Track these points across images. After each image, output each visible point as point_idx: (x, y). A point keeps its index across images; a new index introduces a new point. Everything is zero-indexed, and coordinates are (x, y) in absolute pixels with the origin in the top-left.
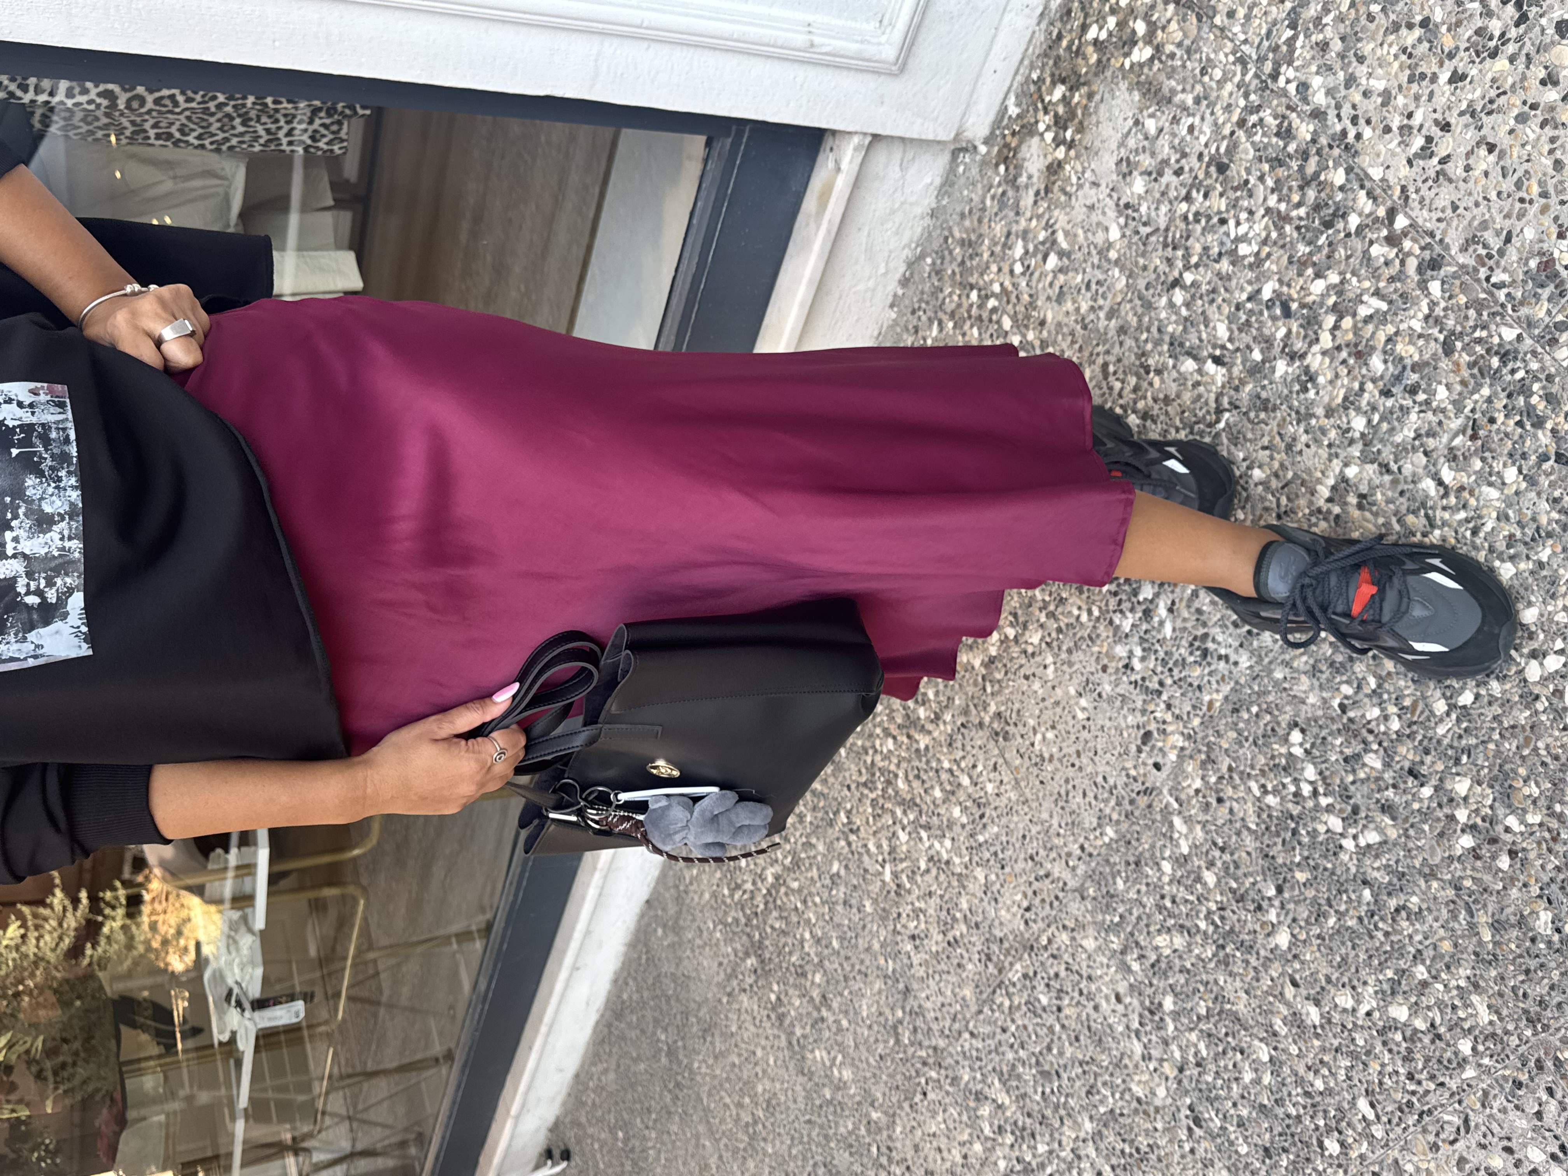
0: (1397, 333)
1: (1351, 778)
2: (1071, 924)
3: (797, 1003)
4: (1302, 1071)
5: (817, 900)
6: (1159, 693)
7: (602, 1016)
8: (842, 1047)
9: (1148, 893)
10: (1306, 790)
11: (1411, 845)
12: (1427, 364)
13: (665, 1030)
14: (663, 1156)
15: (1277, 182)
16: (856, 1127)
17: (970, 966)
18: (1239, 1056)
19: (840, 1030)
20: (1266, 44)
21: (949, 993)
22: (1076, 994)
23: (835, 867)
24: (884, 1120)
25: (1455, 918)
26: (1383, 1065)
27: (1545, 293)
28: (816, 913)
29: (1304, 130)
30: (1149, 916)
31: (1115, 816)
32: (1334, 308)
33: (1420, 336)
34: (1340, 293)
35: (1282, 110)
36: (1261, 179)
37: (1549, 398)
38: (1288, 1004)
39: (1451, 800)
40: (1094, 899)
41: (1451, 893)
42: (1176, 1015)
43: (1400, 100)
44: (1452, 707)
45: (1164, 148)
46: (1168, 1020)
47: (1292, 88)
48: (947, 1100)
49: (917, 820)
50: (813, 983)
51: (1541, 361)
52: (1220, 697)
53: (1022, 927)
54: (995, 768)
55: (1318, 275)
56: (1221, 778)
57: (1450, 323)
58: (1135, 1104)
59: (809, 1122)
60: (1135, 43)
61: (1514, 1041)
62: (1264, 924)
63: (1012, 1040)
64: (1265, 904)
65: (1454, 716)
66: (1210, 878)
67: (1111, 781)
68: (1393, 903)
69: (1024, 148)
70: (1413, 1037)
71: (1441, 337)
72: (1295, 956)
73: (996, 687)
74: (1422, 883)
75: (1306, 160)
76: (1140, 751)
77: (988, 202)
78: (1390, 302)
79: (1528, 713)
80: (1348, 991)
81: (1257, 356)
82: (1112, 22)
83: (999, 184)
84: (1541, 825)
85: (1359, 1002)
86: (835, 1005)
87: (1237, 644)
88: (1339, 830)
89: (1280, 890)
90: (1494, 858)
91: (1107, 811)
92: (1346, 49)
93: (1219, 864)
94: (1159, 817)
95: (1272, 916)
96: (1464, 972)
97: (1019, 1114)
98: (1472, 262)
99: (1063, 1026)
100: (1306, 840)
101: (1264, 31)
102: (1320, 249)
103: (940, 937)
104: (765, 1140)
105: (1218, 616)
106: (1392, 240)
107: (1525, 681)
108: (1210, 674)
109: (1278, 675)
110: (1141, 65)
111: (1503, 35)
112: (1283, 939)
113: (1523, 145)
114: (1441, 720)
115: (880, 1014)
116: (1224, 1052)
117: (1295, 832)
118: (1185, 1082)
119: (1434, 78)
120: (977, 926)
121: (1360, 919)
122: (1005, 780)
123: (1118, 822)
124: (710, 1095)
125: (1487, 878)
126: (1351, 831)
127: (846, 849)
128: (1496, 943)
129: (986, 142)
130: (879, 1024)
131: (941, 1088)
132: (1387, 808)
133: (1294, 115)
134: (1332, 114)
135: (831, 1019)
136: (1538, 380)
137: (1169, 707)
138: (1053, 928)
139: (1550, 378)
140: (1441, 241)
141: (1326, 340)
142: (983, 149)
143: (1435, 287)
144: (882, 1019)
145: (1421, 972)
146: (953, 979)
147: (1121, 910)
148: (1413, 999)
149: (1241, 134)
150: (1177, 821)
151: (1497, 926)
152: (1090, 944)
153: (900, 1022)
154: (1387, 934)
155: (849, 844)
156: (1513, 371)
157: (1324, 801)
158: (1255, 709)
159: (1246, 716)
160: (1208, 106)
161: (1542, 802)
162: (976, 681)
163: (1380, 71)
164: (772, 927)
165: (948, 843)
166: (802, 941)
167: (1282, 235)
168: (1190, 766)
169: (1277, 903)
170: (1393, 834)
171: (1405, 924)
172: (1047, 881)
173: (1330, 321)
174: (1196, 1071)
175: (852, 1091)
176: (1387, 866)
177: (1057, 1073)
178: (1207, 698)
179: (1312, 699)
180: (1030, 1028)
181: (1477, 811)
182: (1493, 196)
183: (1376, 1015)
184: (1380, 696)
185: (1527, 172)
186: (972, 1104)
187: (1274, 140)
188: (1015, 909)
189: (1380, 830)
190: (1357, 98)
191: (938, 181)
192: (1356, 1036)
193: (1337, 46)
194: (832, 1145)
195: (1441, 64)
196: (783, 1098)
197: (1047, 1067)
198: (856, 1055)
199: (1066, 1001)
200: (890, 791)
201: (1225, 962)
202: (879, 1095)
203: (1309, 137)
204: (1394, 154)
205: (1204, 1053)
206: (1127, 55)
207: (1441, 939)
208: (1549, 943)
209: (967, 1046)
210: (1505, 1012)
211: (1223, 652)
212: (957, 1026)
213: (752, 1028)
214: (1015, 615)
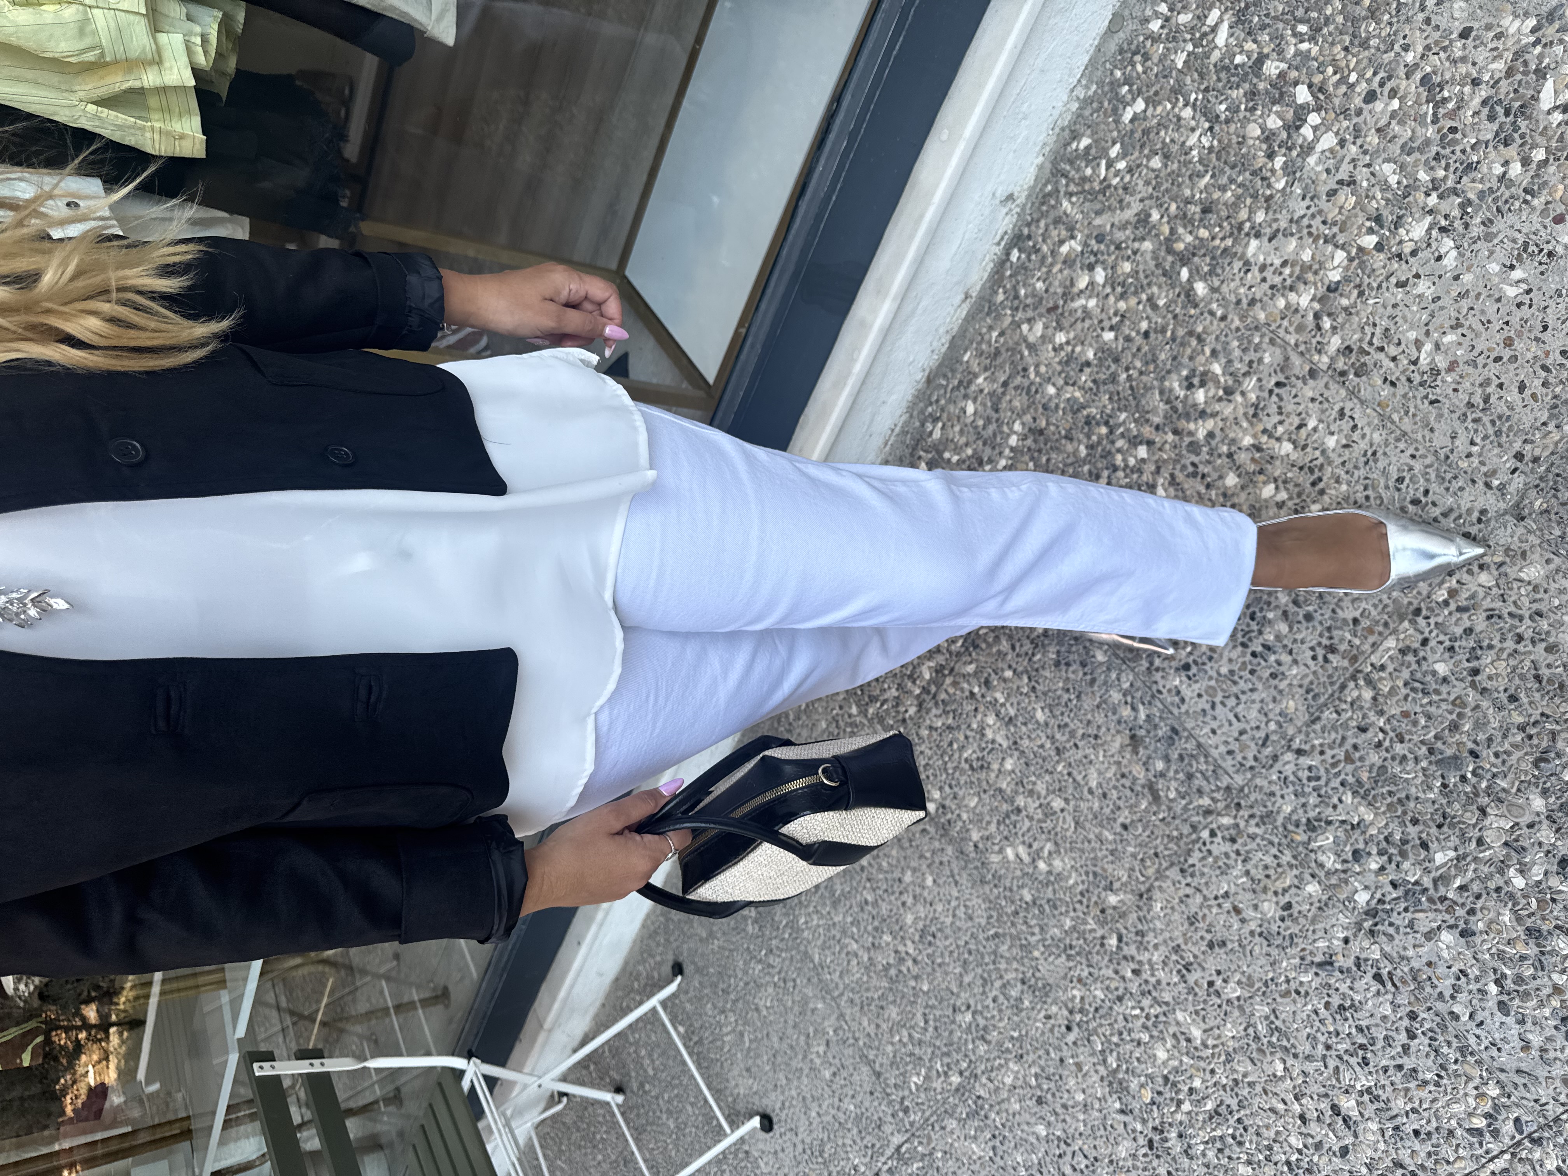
8: (1053, 836)
16: (1080, 923)
17: (1295, 671)
19: (1049, 814)
21: (1253, 714)
22: (1510, 644)
24: (1131, 900)
48: (1253, 846)
50: (1001, 772)
54: (1341, 416)
59: (996, 935)
63: (1381, 736)
73: (1342, 318)
86: (1041, 787)
97: (1393, 826)
99: (1483, 691)
104: (917, 977)
124: (825, 948)
130: (1122, 788)
131: (1239, 833)
135: (1033, 806)
144: (1126, 781)
146: (1262, 695)
152: (1536, 571)
153: (1161, 775)
166: (982, 729)
177: (1474, 754)
180: (1416, 712)
186: (1301, 838)
194: (1036, 954)
196: (949, 920)
197: (1449, 752)
198: (1078, 837)
199: (1487, 658)
202: (1121, 873)
209: (1289, 769)
212: (1268, 751)
214: (1378, 219)
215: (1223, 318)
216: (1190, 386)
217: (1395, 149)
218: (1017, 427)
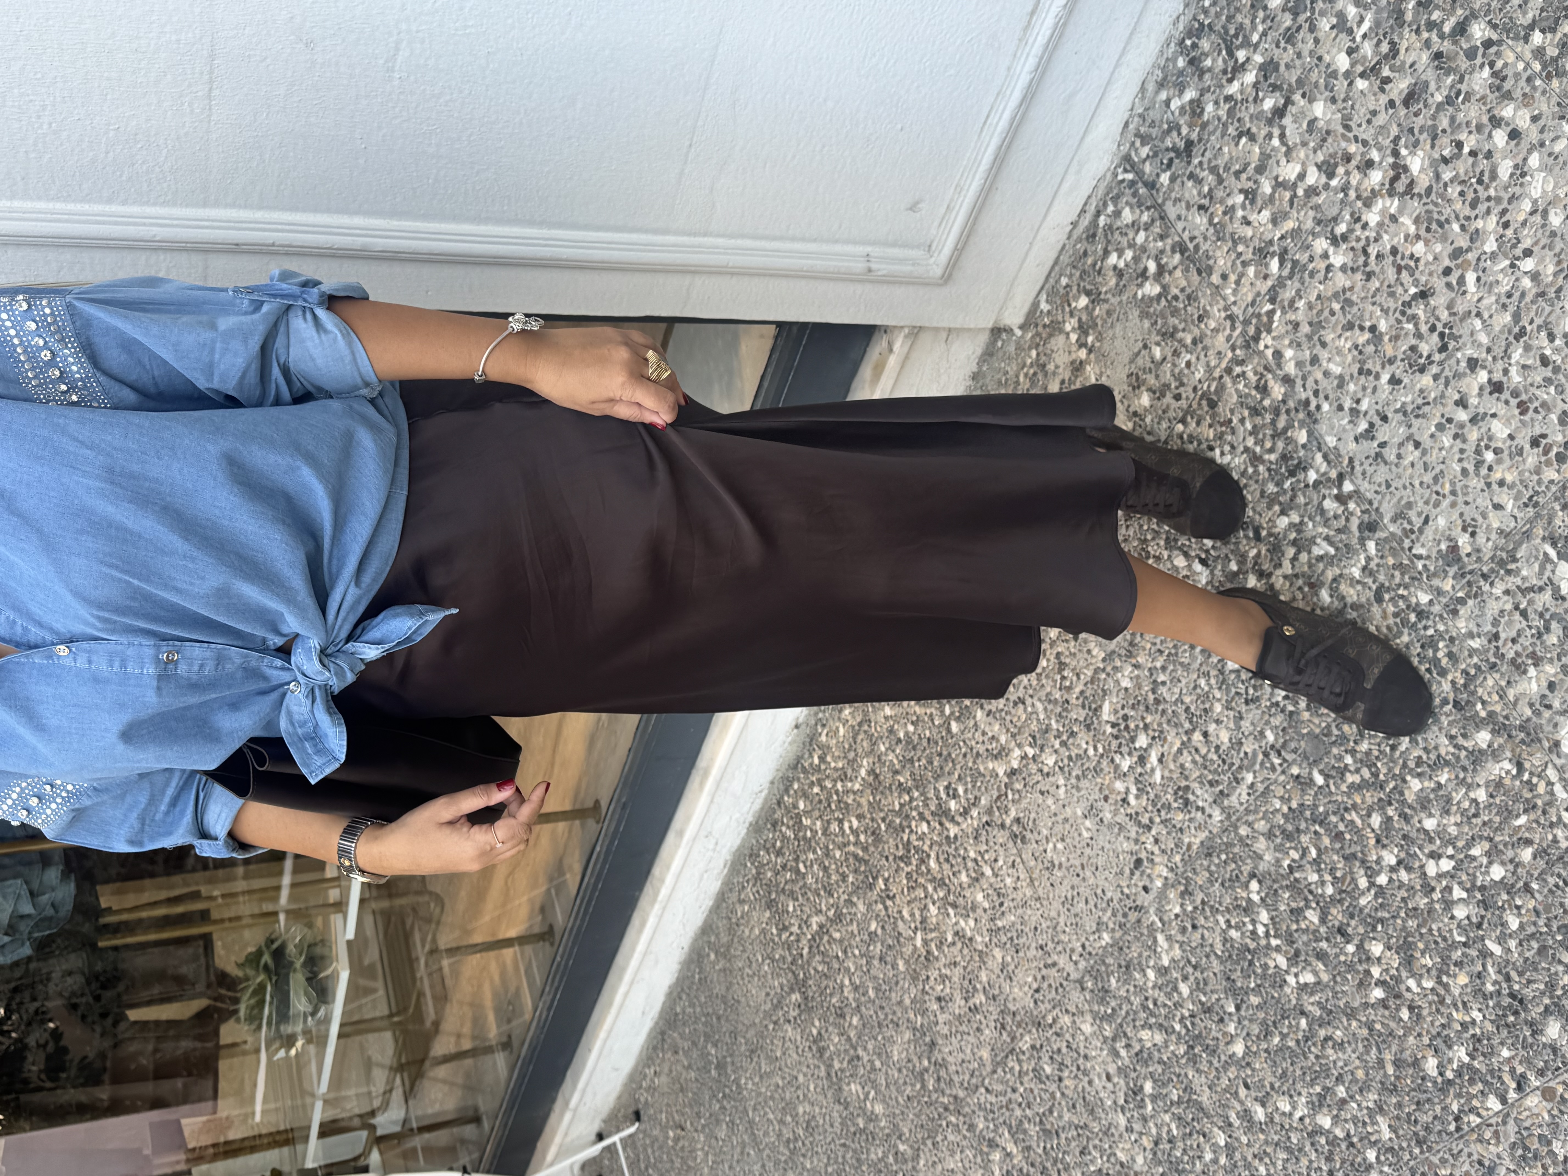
0: (1341, 575)
1: (1294, 927)
2: (1073, 1009)
3: (836, 1040)
4: (1250, 1158)
5: (857, 952)
6: (1149, 829)
7: (657, 1023)
8: (875, 1085)
9: (1135, 993)
10: (1261, 930)
11: (1338, 989)
12: (1362, 606)
13: (715, 1045)
14: (710, 1157)
15: (1255, 427)
16: (885, 1156)
17: (987, 1032)
18: (1201, 1139)
19: (873, 1069)
20: (1250, 310)
21: (968, 1051)
22: (1074, 1069)
23: (873, 926)
24: (910, 1152)
25: (1368, 1053)
26: (1311, 1162)
27: (1452, 571)
28: (855, 963)
29: (1278, 391)
30: (1135, 1013)
31: (1111, 925)
32: (1294, 543)
33: (1358, 582)
34: (1299, 531)
35: (1260, 369)
36: (1242, 421)
37: (1450, 655)
38: (1241, 1103)
39: (1368, 959)
40: (1092, 991)
41: (1365, 1032)
42: (1154, 1098)
43: (1352, 387)
44: (1372, 884)
45: (1166, 375)
46: (1147, 1101)
47: (1269, 353)
48: (964, 1143)
49: (946, 897)
50: (850, 1024)
51: (1446, 624)
52: (1198, 841)
53: (1032, 1005)
54: (1013, 866)
55: (1283, 513)
56: (1196, 908)
57: (1381, 578)
58: (1118, 1167)
59: (844, 1145)
60: (1147, 278)
61: (1407, 1157)
62: (1225, 1034)
63: (1020, 1099)
64: (1226, 1017)
65: (1373, 892)
66: (1184, 989)
67: (1109, 894)
68: (1322, 1033)
69: (1053, 341)
70: (1333, 1142)
71: (1374, 587)
72: (1248, 1064)
73: (1017, 796)
74: (1344, 1020)
75: (1278, 415)
76: (1132, 874)
77: (1021, 379)
78: (1337, 549)
79: (1426, 900)
80: (1287, 1098)
81: (1234, 567)
82: (1129, 254)
83: (1032, 365)
84: (1432, 989)
85: (1294, 1108)
86: (870, 1046)
87: (1210, 800)
88: (1285, 967)
89: (1238, 1008)
90: (1398, 1009)
91: (1105, 919)
92: (1314, 333)
93: (1192, 979)
94: (1146, 932)
95: (1231, 1028)
96: (1373, 1096)
97: (1024, 1163)
98: (1399, 532)
99: (1063, 1094)
100: (1259, 971)
101: (1250, 299)
102: (1285, 492)
103: (963, 1002)
104: (804, 1156)
105: (1198, 774)
106: (1341, 499)
107: (1425, 874)
108: (1190, 820)
109: (1243, 831)
110: (1151, 299)
111: (1429, 357)
112: (1239, 1048)
113: (1441, 449)
114: (1363, 893)
115: (909, 1061)
116: (1190, 1134)
117: (1251, 963)
118: (1159, 1154)
119: (1377, 377)
120: (994, 998)
121: (1298, 1041)
122: (1022, 877)
123: (1113, 930)
124: (755, 1109)
125: (1393, 1025)
126: (1294, 970)
127: (883, 913)
128: (1398, 1078)
129: (1021, 327)
130: (908, 1069)
131: (959, 1131)
132: (1321, 956)
133: (1270, 376)
134: (1299, 382)
135: (866, 1059)
136: (1444, 639)
137: (1156, 841)
138: (1057, 1010)
139: (1452, 640)
140: (1377, 509)
141: (1287, 568)
142: (1019, 333)
143: (1371, 546)
144: (910, 1065)
145: (1341, 1091)
146: (971, 1039)
147: (1113, 1004)
148: (1335, 1112)
149: (1227, 380)
150: (1160, 938)
151: (1398, 1063)
152: (1087, 1028)
153: (926, 1070)
154: (1317, 1057)
155: (886, 908)
156: (1425, 628)
157: (1274, 942)
158: (1224, 857)
159: (1217, 861)
160: (1203, 349)
161: (1434, 972)
162: (999, 787)
163: (1338, 359)
164: (815, 969)
165: (972, 923)
166: (842, 986)
167: (1256, 472)
168: (1172, 895)
169: (1235, 1018)
170: (1325, 977)
171: (1330, 1051)
172: (1054, 970)
173: (1291, 552)
174: (1168, 1146)
175: (883, 1124)
176: (1319, 1003)
177: (1057, 1133)
178: (1187, 840)
179: (1267, 857)
180: (1036, 1092)
181: (1387, 970)
182: (1417, 483)
183: (1307, 1121)
184: (1319, 864)
185: (1442, 472)
186: (985, 1149)
187: (1254, 392)
188: (1026, 988)
189: (1315, 973)
190: (1319, 376)
191: (979, 352)
192: (1292, 1135)
193: (1305, 329)
194: (864, 1168)
195: (1383, 367)
196: (821, 1122)
197: (1048, 1127)
198: (887, 1094)
199: (1066, 1074)
200: (923, 868)
201: (1194, 1060)
202: (906, 1130)
203: (1280, 398)
204: (1344, 430)
205: (1175, 1132)
206: (1140, 286)
207: (1357, 1068)
208: (1435, 1082)
209: (982, 1100)
210: (1401, 1132)
211: (1200, 804)
212: (974, 1081)
213: (795, 1056)
214: (1034, 737)
215: (965, 755)
216: (948, 795)
217: (1042, 694)
218: (865, 763)
